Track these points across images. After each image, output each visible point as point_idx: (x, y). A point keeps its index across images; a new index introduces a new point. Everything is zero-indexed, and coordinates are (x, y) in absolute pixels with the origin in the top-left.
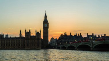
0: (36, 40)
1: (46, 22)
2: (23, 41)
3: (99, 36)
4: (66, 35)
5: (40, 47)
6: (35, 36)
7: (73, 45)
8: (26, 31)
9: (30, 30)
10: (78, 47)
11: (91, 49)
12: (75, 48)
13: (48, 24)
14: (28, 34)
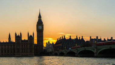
0: (28, 46)
1: (40, 23)
2: (13, 46)
3: (104, 39)
4: (65, 38)
5: (33, 54)
6: (27, 41)
7: (73, 50)
8: (16, 34)
9: (21, 34)
10: (80, 53)
11: (95, 55)
12: (76, 55)
13: (43, 25)
14: (18, 37)
